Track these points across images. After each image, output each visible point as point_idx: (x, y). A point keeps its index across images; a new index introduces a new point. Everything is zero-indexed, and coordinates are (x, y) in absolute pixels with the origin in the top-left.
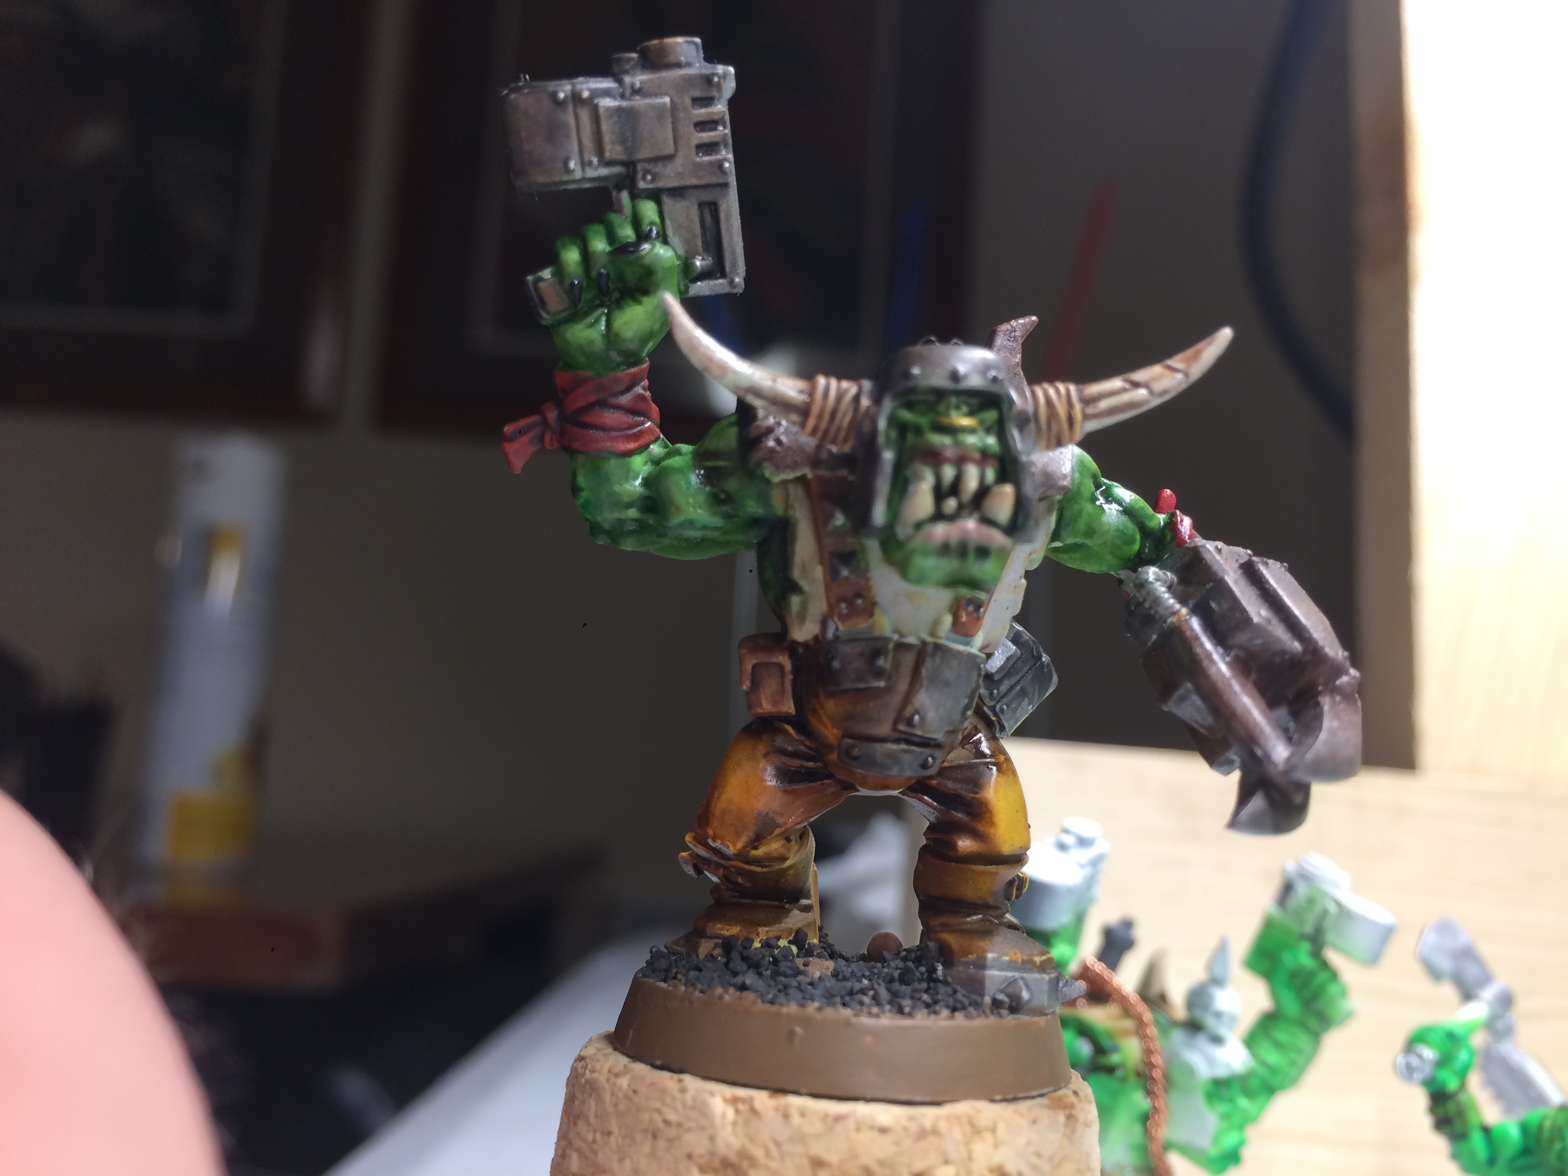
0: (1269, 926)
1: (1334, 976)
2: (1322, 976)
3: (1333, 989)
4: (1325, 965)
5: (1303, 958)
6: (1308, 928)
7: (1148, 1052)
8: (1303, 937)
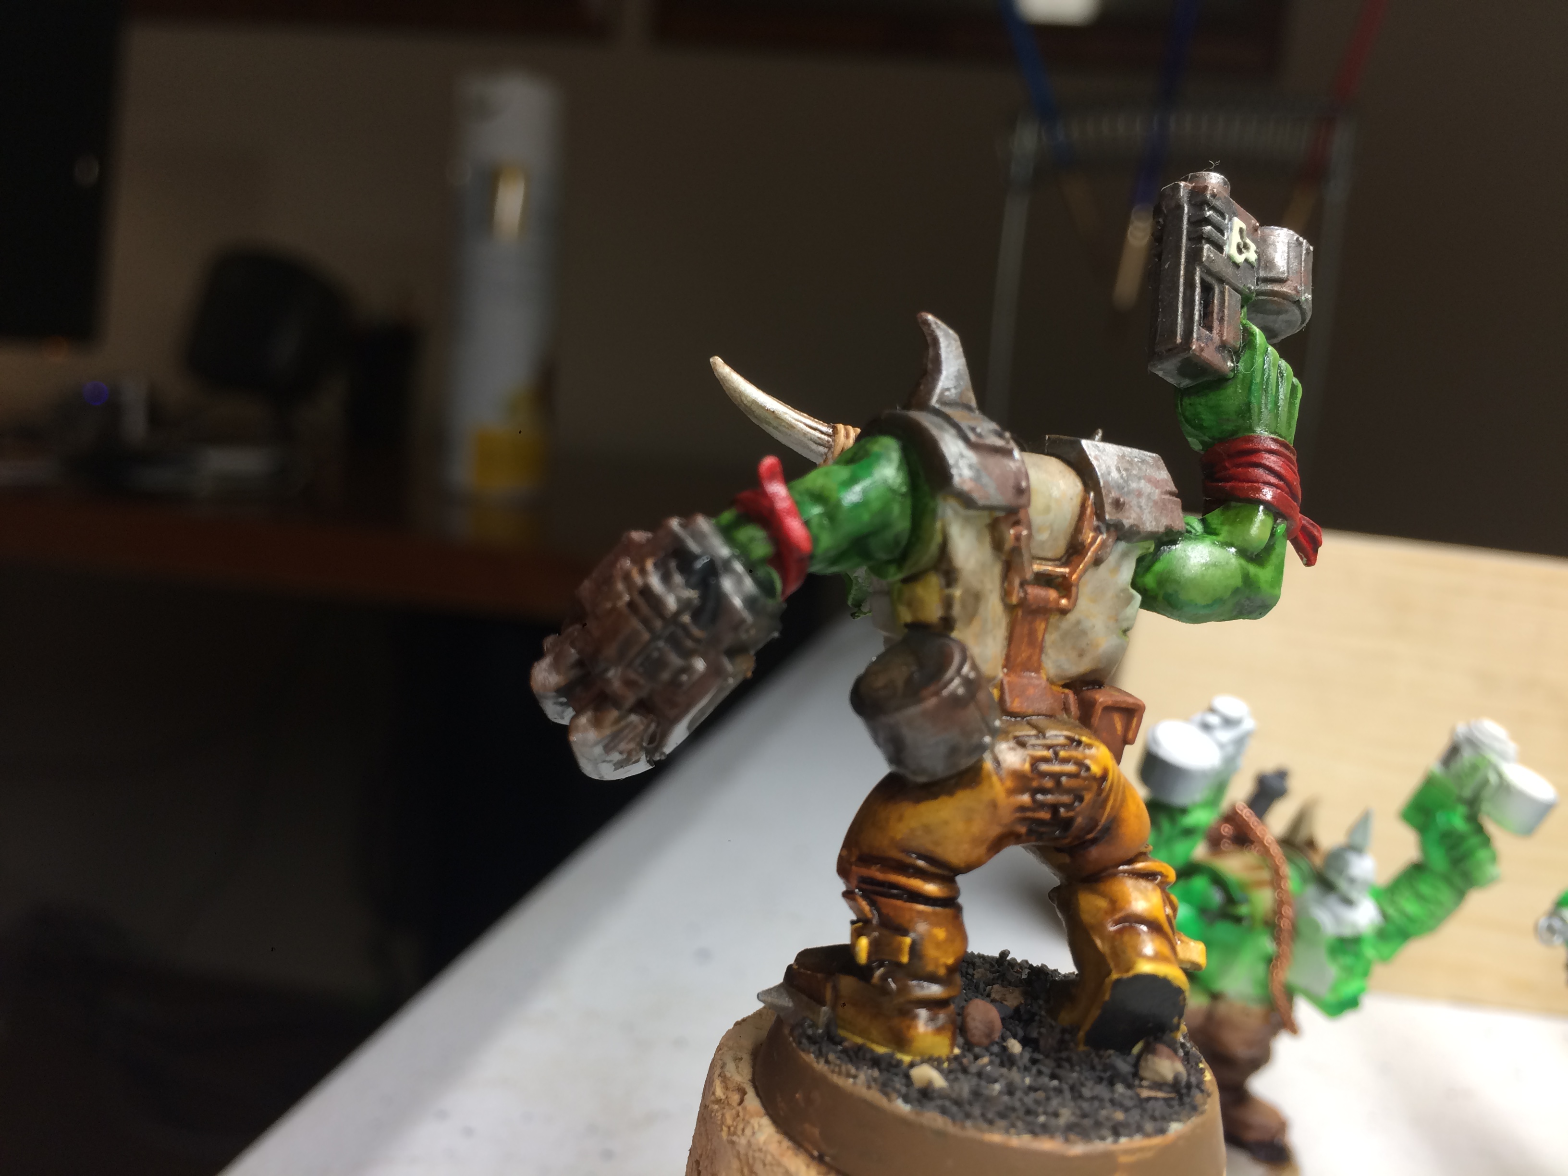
0: (1430, 783)
1: (1486, 841)
2: (1474, 841)
3: (1482, 854)
4: (1479, 830)
5: (1458, 821)
6: (1467, 793)
7: (1280, 903)
8: (1461, 800)
